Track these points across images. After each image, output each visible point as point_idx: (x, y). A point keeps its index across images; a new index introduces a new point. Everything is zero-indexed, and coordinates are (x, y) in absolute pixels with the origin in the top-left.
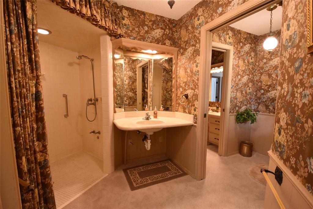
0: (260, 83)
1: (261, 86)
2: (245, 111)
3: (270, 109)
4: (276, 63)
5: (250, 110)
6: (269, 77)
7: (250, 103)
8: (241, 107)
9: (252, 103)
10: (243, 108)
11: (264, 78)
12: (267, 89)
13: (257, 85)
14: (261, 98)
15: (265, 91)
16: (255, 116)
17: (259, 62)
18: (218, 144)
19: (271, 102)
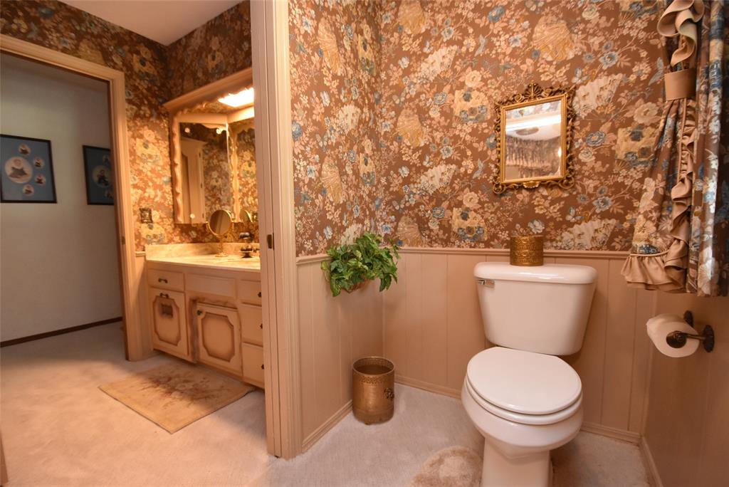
0: (394, 142)
1: (401, 155)
2: (357, 240)
3: (431, 230)
4: (438, 69)
5: (373, 236)
6: (421, 120)
7: (372, 215)
8: (344, 228)
9: (378, 214)
10: (351, 234)
11: (408, 123)
12: (417, 162)
13: (388, 149)
14: (403, 197)
15: (414, 169)
16: (391, 257)
17: (387, 67)
18: (264, 384)
19: (433, 207)
